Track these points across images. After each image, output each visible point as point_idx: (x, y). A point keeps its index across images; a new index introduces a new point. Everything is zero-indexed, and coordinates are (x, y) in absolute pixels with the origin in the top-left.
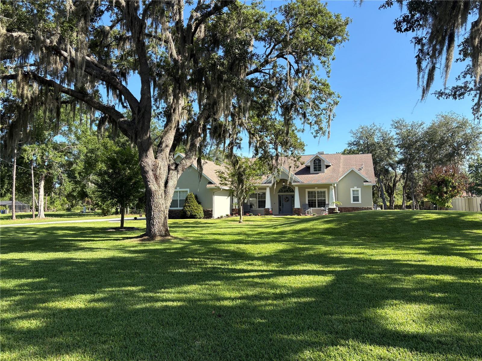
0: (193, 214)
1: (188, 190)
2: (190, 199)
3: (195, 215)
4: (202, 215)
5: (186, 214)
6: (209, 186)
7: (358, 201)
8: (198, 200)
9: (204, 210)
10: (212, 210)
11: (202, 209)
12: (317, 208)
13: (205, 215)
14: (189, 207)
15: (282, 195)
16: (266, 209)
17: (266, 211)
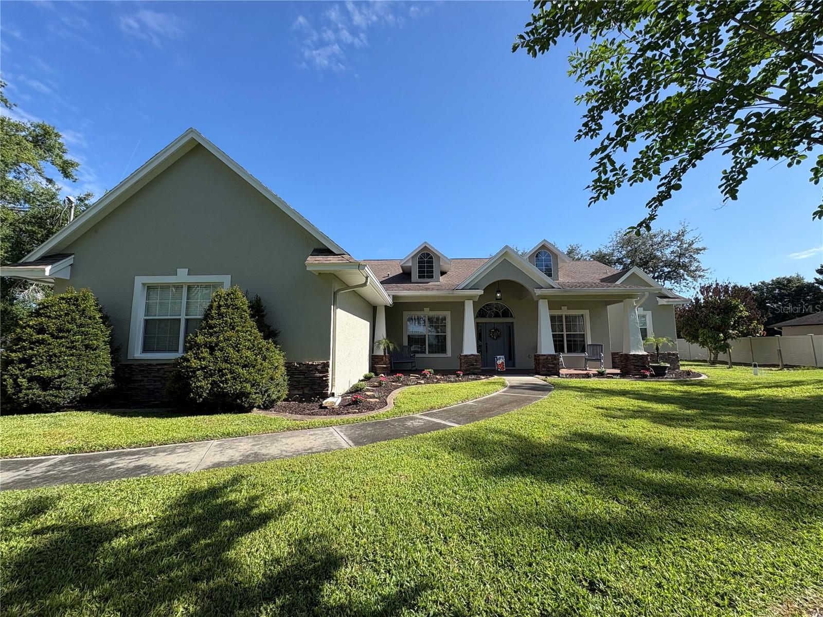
0: (230, 387)
1: (226, 279)
2: (221, 316)
3: (243, 394)
4: (280, 387)
5: (187, 388)
6: (315, 262)
8: (267, 321)
9: (288, 366)
10: (326, 366)
11: (279, 358)
13: (292, 386)
14: (212, 349)
15: (486, 323)
16: (466, 356)
17: (466, 362)
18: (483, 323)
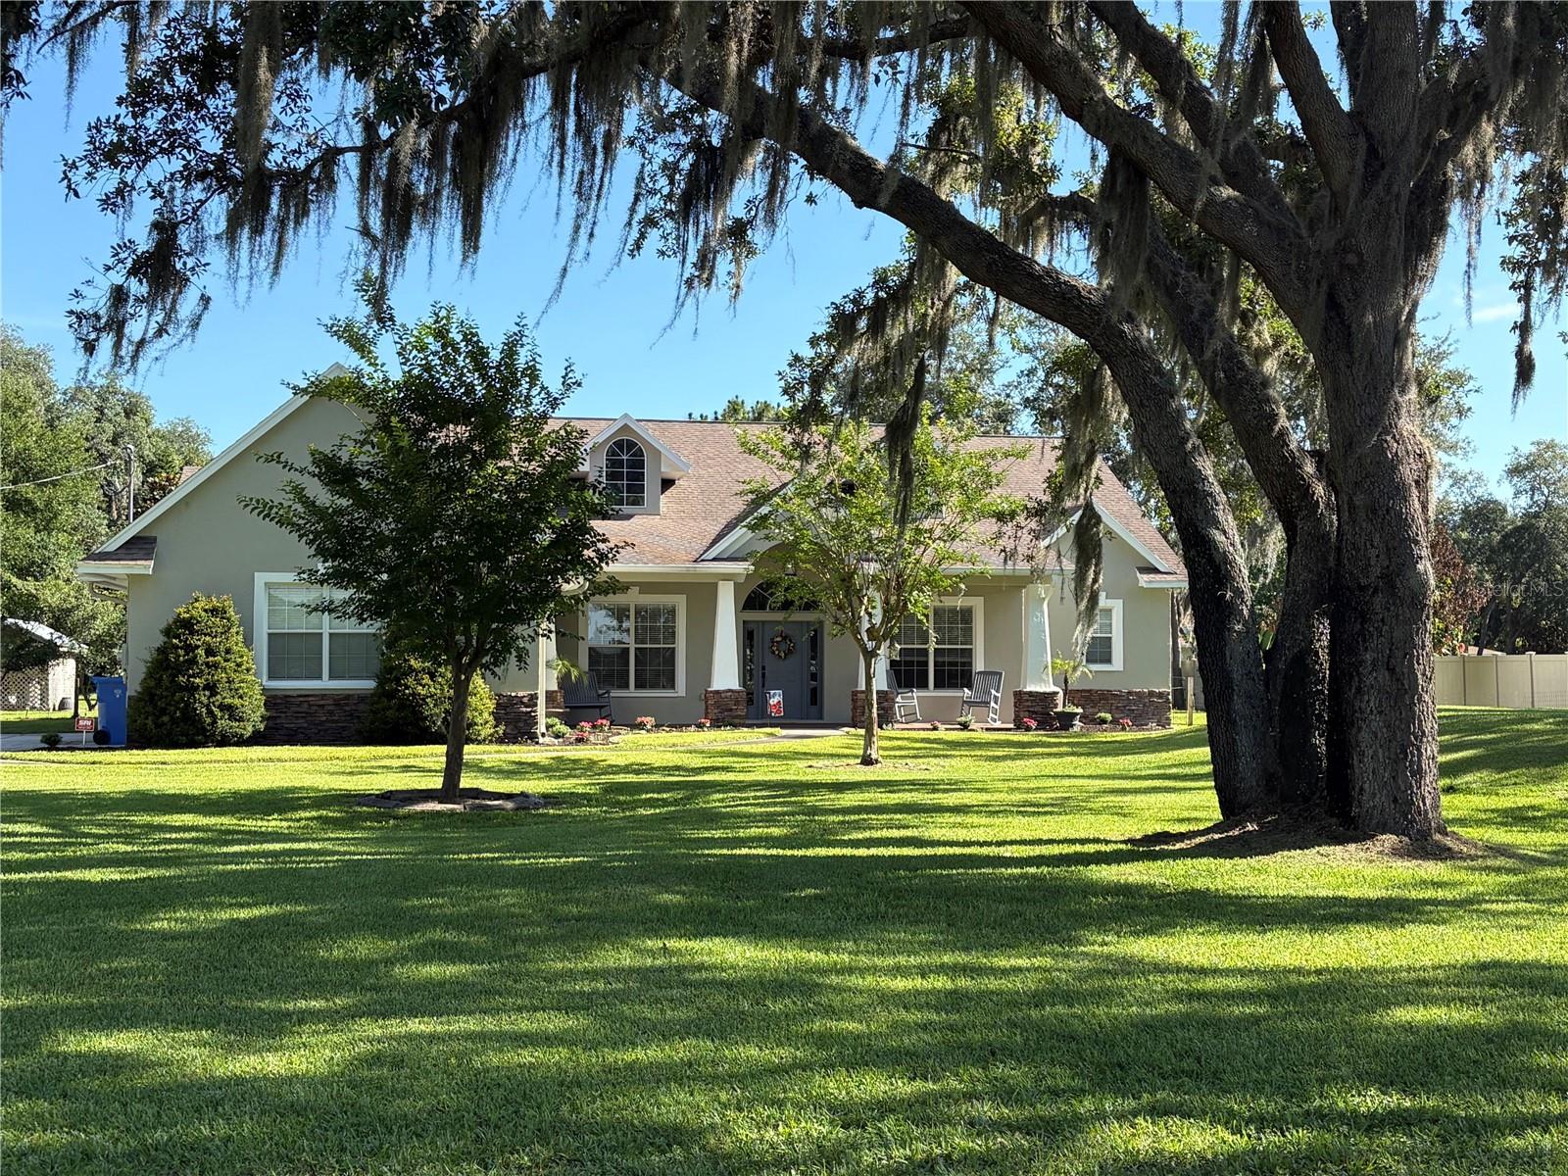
7: (1109, 661)
10: (535, 698)
12: (931, 692)
15: (763, 622)
16: (717, 692)
17: (717, 705)
18: (757, 622)
